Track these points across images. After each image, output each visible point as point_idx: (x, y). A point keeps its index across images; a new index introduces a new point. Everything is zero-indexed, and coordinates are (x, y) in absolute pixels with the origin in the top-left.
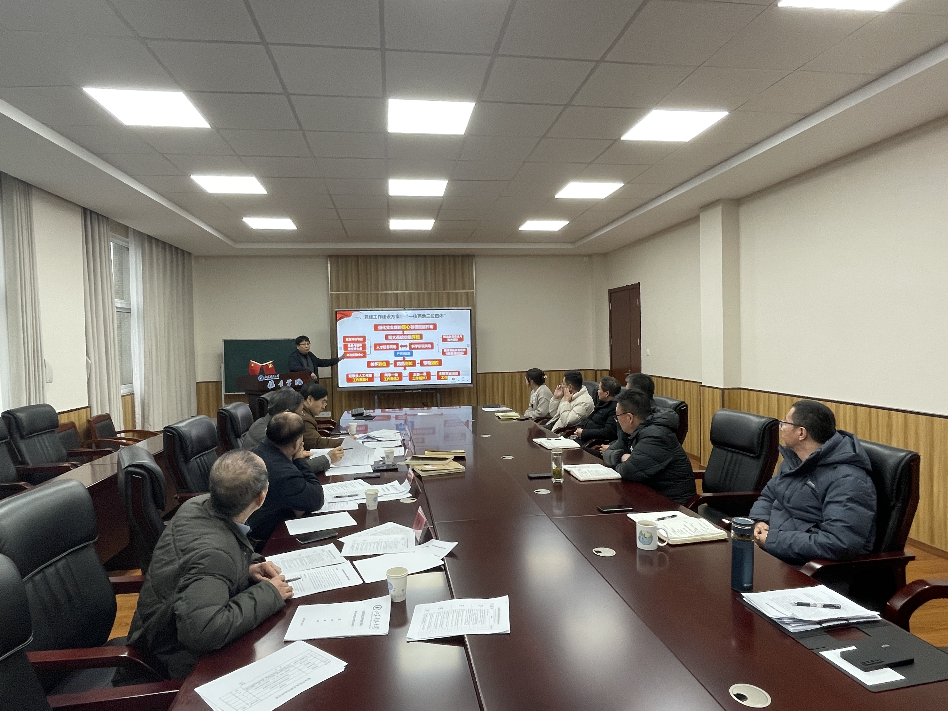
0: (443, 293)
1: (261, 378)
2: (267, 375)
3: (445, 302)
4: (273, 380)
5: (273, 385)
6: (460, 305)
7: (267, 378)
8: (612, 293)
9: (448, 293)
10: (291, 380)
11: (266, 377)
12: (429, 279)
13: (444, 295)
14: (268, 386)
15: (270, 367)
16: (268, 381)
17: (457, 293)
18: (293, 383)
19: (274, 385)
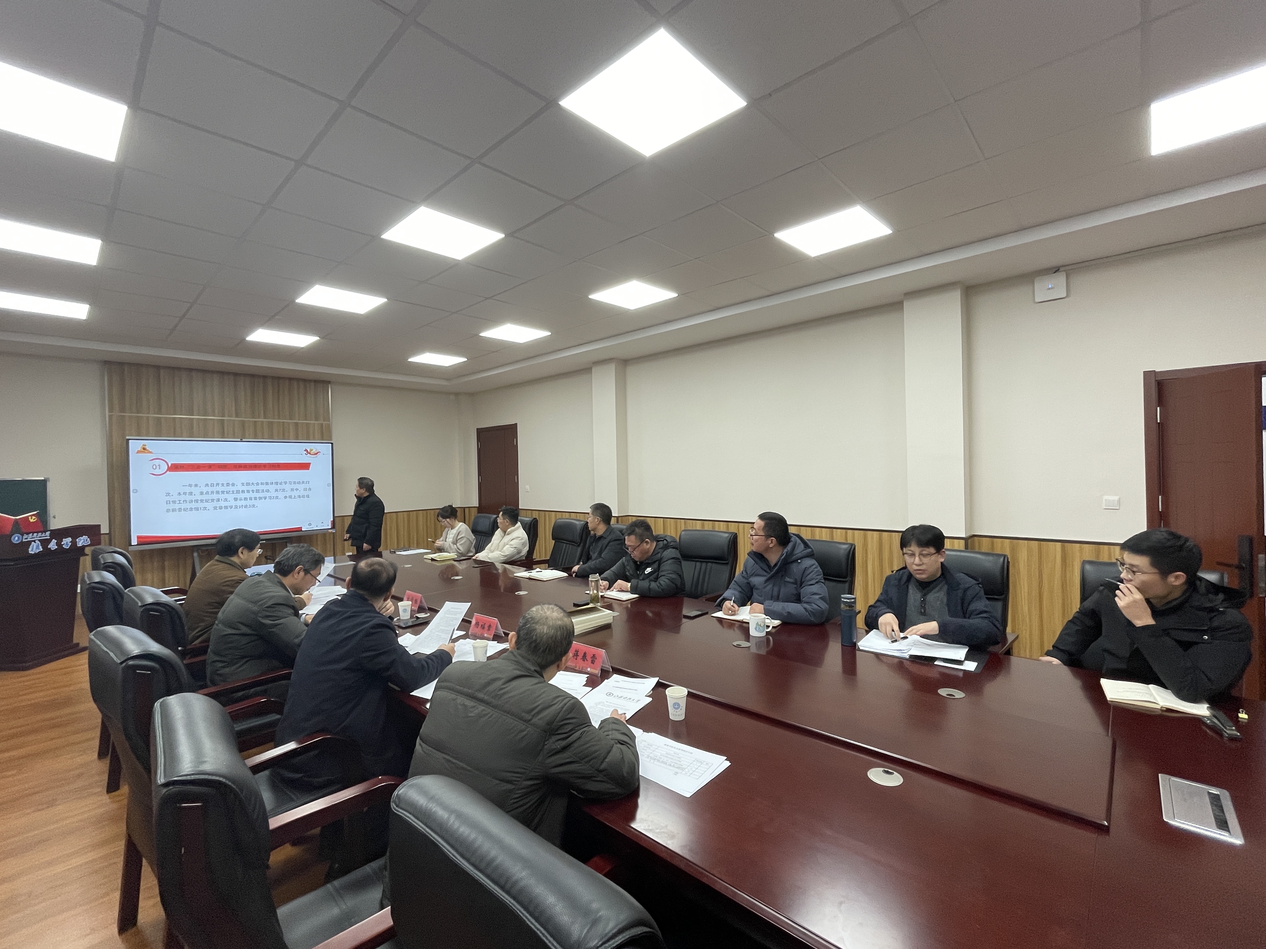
0: (289, 423)
1: (16, 539)
2: (28, 534)
3: (292, 434)
4: (39, 540)
5: (37, 547)
6: (311, 437)
7: (29, 537)
8: (480, 432)
9: (296, 424)
10: (70, 539)
11: (26, 536)
12: (271, 405)
13: (291, 427)
14: (30, 549)
15: (32, 521)
16: (29, 543)
17: (307, 424)
18: (74, 543)
19: (41, 547)
